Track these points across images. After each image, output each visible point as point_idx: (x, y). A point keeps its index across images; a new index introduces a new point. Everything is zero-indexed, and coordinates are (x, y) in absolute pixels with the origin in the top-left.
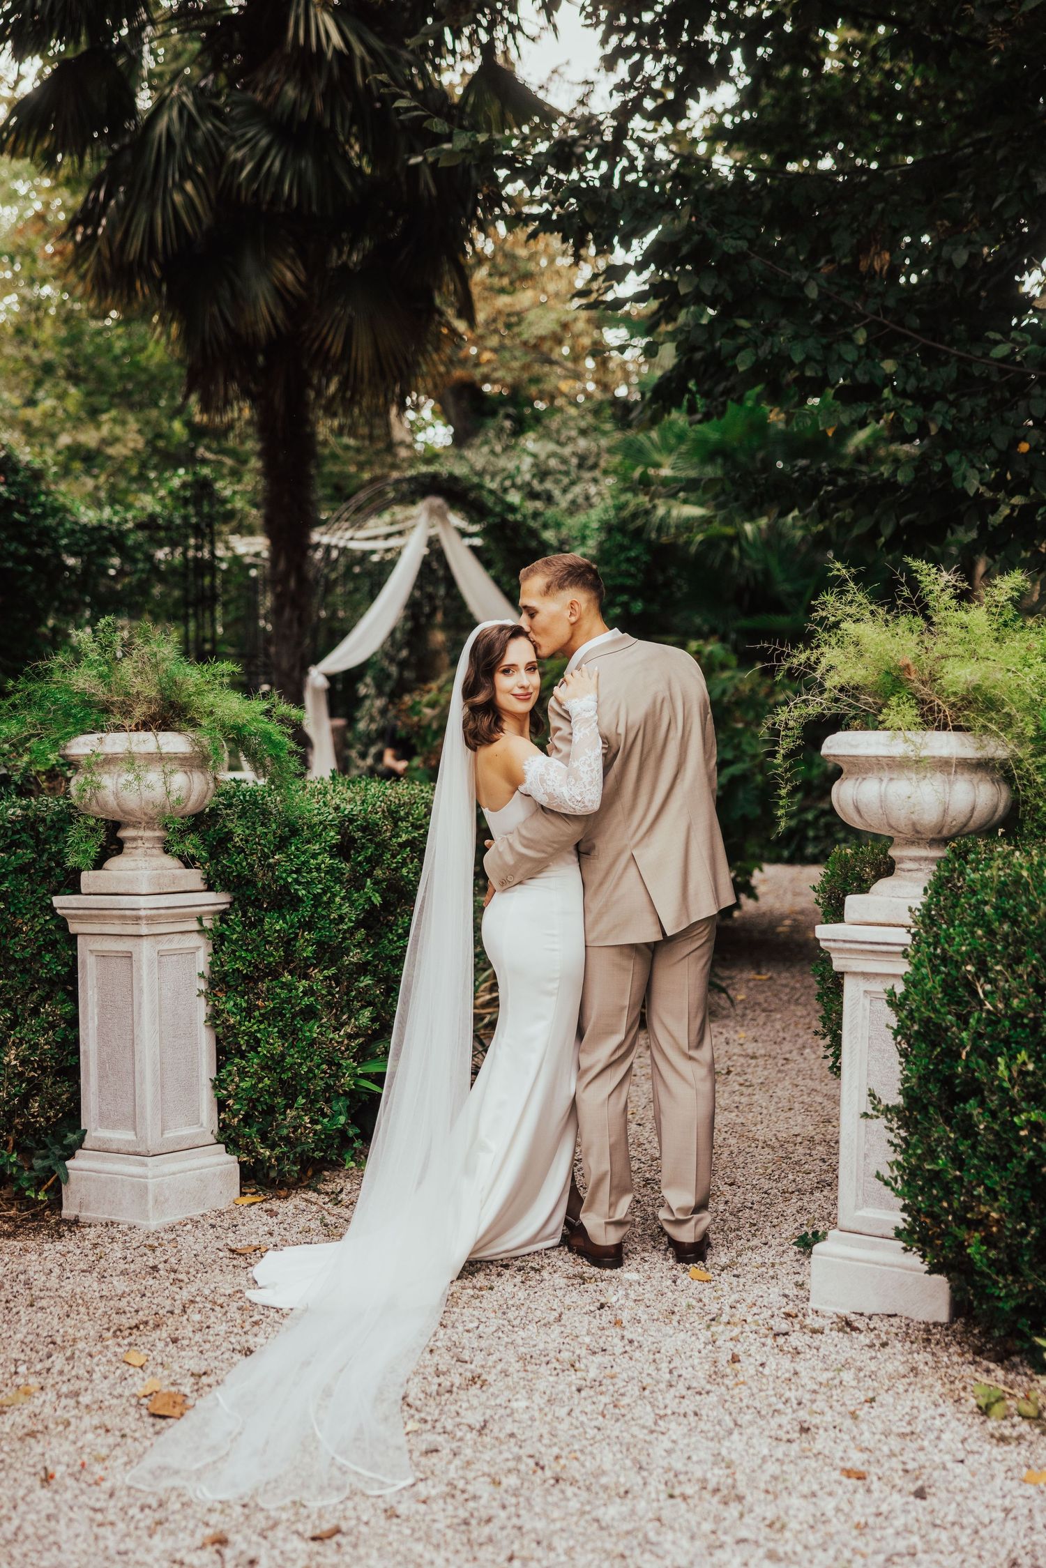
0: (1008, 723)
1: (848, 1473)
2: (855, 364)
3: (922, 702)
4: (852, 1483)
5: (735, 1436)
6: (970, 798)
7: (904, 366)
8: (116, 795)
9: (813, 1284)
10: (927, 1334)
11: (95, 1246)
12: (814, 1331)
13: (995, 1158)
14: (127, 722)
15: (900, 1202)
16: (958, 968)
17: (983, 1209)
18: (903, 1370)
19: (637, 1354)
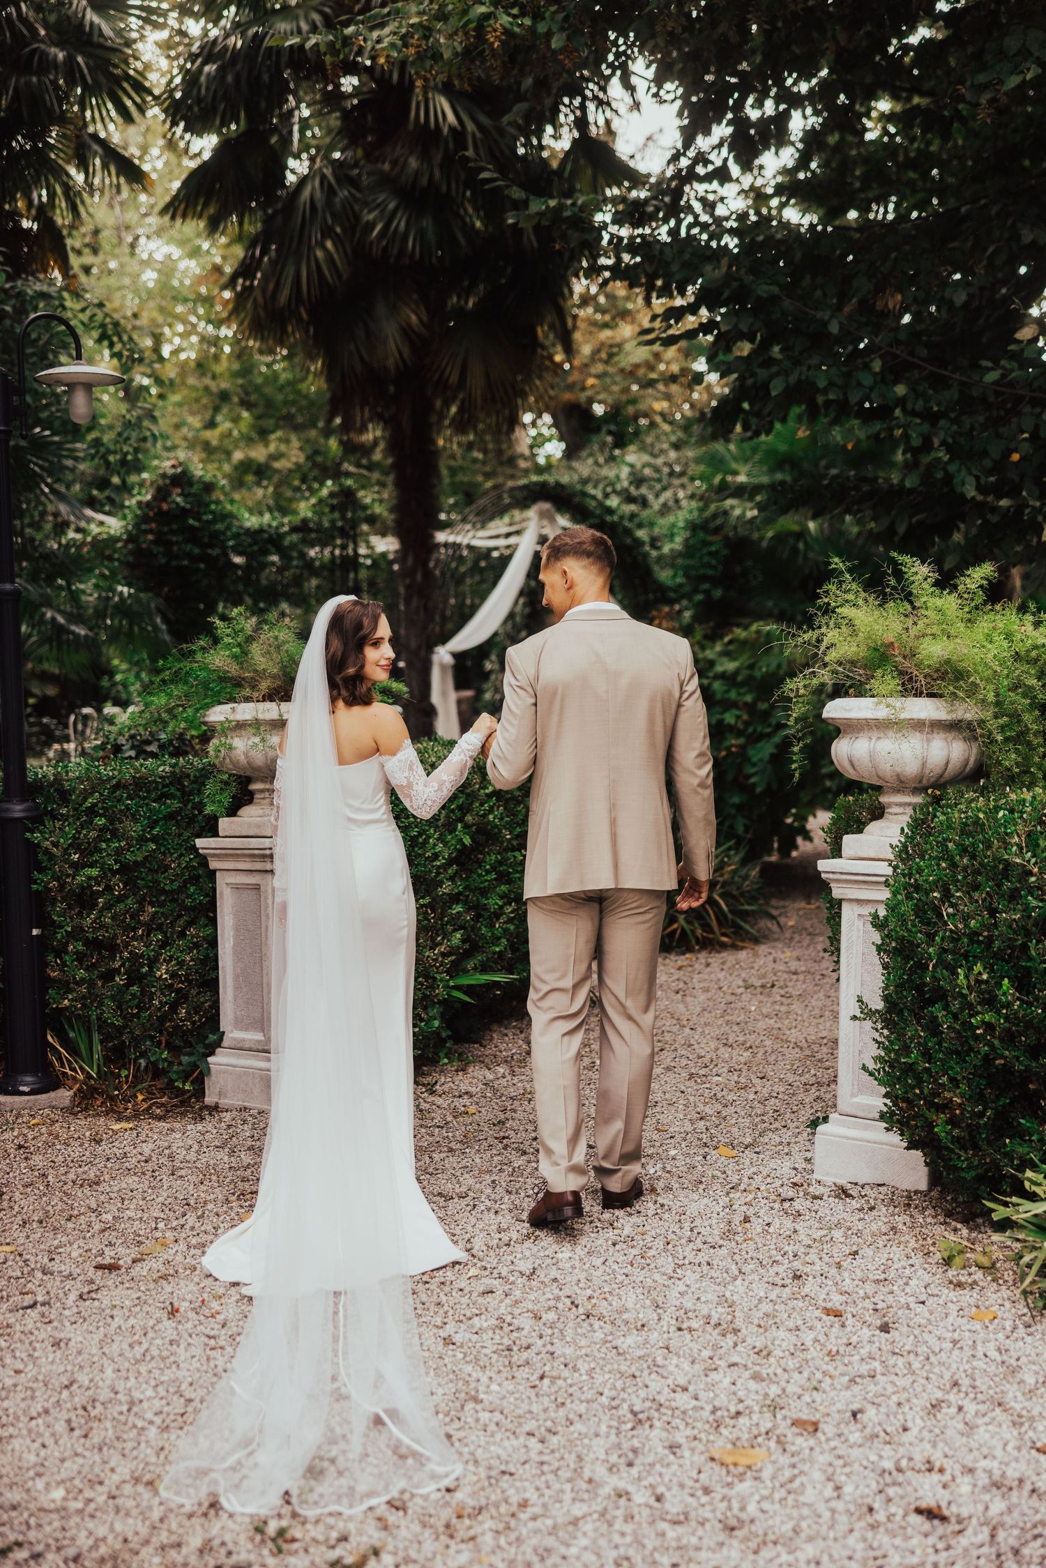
0: (972, 691)
1: (828, 1312)
2: (871, 389)
3: (901, 673)
4: (828, 1320)
5: (739, 1282)
6: (945, 753)
7: (914, 390)
8: (246, 754)
9: (817, 1161)
10: (908, 1200)
11: (229, 1126)
12: (815, 1197)
13: (957, 1053)
14: (256, 694)
15: (883, 1090)
16: (927, 894)
17: (947, 1095)
18: (884, 1229)
19: (666, 1216)
